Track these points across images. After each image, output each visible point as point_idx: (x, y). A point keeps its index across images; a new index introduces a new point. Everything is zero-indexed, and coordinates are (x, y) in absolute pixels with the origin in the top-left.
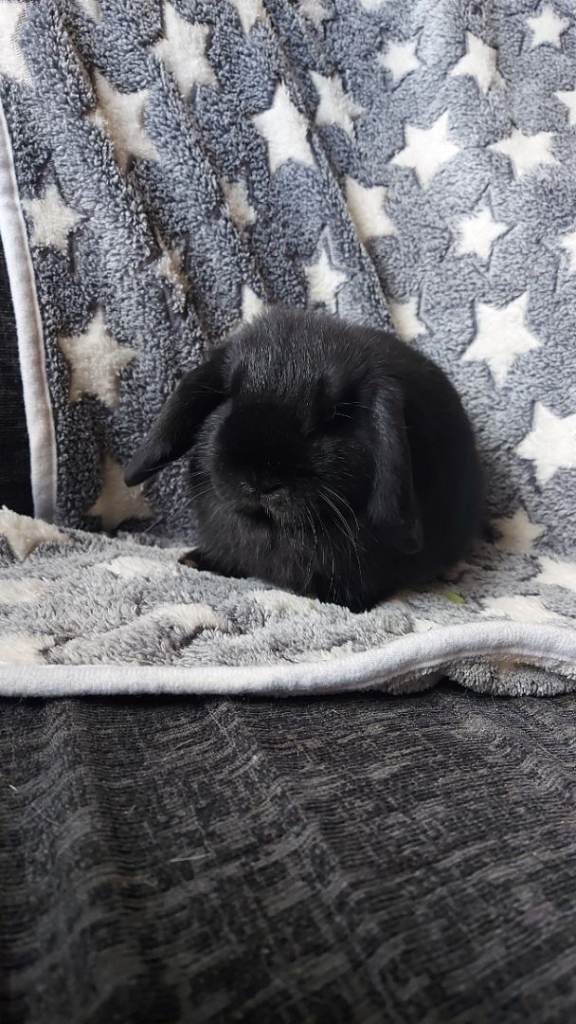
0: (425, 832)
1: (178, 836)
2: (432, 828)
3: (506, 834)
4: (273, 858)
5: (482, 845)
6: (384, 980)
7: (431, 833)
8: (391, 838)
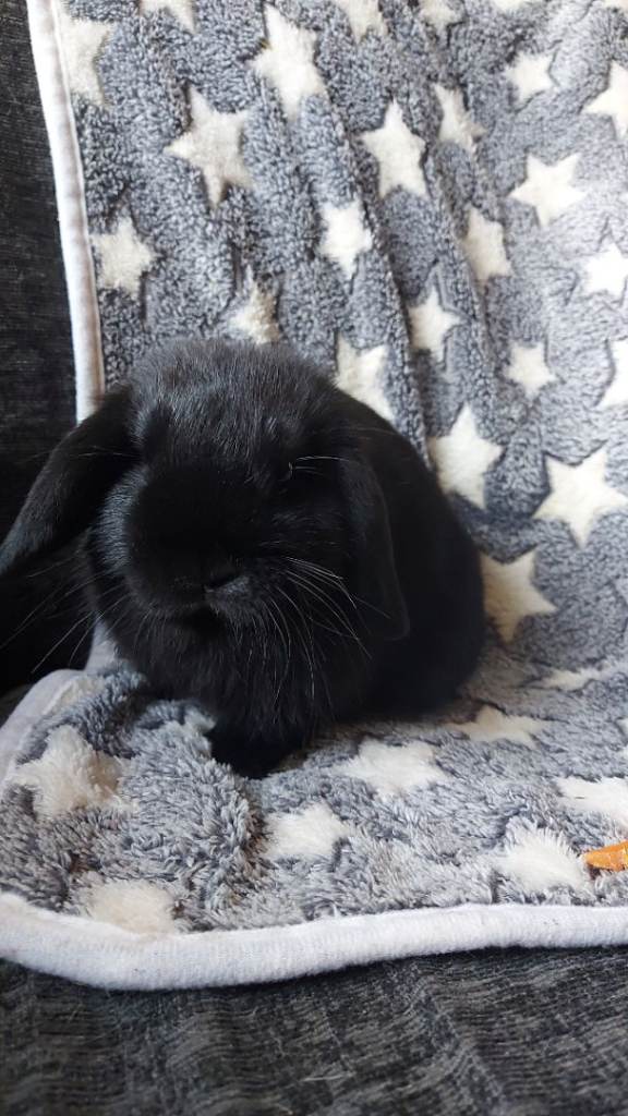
1: (309, 1047)
4: (425, 1084)
7: (612, 1067)
8: (561, 1070)
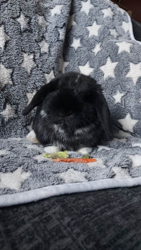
0: (89, 204)
2: (91, 203)
3: (110, 203)
5: (105, 206)
6: (83, 243)
